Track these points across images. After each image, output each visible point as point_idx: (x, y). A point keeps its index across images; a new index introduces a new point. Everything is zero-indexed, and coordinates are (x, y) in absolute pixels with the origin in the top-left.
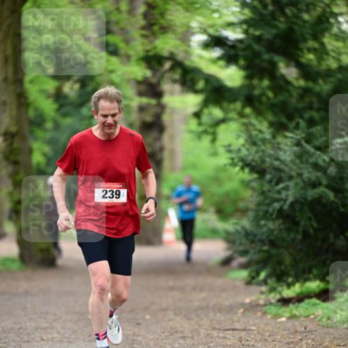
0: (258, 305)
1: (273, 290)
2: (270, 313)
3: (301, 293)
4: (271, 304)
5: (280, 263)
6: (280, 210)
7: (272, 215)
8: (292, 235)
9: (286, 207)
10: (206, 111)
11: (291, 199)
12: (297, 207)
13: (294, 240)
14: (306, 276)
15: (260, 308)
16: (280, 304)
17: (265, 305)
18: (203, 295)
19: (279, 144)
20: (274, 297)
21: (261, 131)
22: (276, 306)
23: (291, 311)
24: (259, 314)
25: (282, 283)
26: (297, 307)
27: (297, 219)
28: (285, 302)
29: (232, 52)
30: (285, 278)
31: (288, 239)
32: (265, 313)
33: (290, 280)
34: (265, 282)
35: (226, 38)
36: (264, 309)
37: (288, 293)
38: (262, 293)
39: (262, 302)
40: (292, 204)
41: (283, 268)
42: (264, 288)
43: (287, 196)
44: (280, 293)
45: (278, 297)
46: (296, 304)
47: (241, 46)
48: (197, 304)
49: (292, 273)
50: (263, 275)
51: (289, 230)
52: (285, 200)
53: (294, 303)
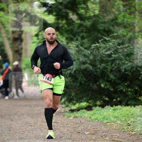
0: (61, 112)
1: (67, 106)
2: (66, 116)
3: (79, 107)
4: (67, 112)
5: (70, 95)
6: (70, 74)
7: (67, 75)
8: (75, 84)
9: (72, 72)
10: (40, 33)
11: (74, 69)
12: (77, 72)
13: (76, 86)
14: (81, 100)
15: (62, 114)
16: (70, 112)
17: (64, 112)
18: (39, 108)
19: (69, 46)
20: (67, 109)
21: (62, 41)
22: (68, 113)
23: (75, 115)
24: (62, 116)
25: (71, 104)
26: (77, 113)
27: (77, 77)
28: (72, 111)
29: (50, 9)
30: (72, 101)
31: (74, 85)
32: (64, 116)
33: (74, 102)
34: (64, 103)
35: (48, 3)
36: (64, 114)
37: (74, 107)
38: (63, 107)
39: (63, 111)
40: (75, 71)
41: (71, 97)
42: (64, 106)
43: (73, 68)
44: (70, 107)
45: (69, 109)
46: (77, 112)
47: (53, 6)
48: (36, 112)
49: (75, 99)
50: (63, 100)
51: (74, 82)
52: (72, 70)
53: (76, 112)
